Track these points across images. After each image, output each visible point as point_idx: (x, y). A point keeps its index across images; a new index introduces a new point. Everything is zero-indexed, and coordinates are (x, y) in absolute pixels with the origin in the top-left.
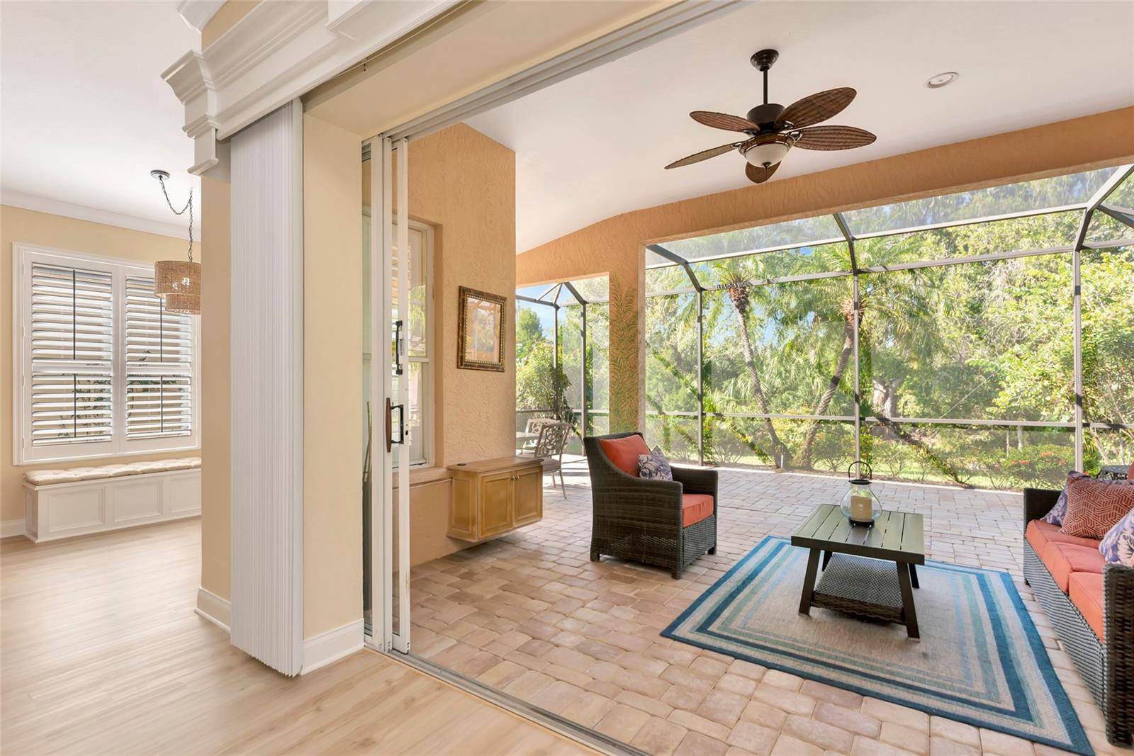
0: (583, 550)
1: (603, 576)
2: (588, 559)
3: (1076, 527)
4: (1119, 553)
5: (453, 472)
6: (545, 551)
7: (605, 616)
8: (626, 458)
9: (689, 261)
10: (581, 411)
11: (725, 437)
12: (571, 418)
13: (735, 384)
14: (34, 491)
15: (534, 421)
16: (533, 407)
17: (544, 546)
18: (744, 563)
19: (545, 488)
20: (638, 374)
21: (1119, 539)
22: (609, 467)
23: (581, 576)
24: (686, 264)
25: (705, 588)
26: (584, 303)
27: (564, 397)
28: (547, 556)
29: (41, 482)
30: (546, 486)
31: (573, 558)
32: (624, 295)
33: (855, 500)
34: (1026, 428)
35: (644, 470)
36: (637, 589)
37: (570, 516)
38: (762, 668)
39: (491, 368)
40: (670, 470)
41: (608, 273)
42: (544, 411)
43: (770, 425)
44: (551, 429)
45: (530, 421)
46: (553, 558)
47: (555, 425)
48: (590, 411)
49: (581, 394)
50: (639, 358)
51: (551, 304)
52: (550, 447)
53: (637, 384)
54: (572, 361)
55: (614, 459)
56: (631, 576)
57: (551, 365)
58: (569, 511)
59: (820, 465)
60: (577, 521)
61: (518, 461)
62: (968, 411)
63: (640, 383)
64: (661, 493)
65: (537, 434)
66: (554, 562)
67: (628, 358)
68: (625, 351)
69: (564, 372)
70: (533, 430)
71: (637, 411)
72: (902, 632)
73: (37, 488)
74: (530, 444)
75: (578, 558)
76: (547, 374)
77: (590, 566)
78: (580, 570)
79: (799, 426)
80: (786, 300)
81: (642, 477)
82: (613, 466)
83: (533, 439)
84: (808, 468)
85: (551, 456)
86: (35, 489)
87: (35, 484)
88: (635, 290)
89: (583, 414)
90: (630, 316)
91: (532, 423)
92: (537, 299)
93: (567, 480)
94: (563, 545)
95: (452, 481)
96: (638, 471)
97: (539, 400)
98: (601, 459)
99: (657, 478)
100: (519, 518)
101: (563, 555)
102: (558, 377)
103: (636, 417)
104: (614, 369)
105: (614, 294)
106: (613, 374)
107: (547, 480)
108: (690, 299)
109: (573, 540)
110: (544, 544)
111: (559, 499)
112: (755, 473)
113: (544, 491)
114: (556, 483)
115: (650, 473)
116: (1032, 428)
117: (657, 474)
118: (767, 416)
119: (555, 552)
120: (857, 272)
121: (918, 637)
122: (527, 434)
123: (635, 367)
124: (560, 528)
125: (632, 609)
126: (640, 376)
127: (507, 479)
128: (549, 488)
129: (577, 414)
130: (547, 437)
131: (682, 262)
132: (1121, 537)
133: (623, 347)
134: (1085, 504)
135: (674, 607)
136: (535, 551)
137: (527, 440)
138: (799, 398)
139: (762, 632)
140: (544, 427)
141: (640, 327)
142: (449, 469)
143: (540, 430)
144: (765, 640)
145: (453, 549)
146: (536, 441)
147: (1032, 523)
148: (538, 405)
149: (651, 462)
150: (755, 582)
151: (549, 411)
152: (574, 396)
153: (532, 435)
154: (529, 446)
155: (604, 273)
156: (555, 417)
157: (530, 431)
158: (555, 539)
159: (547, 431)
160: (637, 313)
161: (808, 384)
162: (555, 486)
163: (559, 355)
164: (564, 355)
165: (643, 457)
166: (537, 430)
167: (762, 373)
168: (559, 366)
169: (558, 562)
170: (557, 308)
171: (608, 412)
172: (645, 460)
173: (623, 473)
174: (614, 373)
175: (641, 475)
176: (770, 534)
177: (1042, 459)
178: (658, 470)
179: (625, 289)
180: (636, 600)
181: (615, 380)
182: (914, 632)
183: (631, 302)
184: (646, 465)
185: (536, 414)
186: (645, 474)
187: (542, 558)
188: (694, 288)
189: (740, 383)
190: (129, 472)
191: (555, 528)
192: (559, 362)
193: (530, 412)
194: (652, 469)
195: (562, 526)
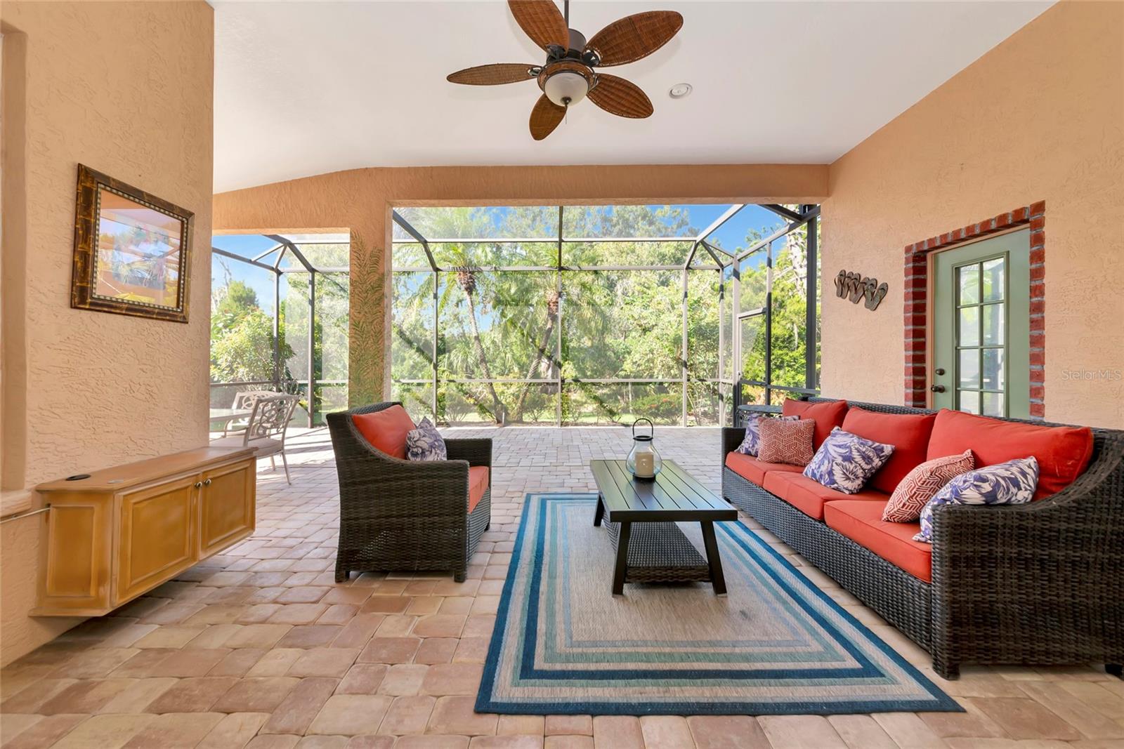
0: (321, 565)
1: (358, 608)
2: (332, 582)
3: (770, 456)
4: (835, 478)
5: (49, 496)
6: (258, 583)
7: (376, 703)
8: (391, 437)
9: (428, 240)
10: (309, 382)
11: (454, 400)
12: (294, 388)
13: (449, 358)
15: (246, 394)
16: (246, 380)
17: (256, 573)
18: (523, 534)
19: (261, 473)
20: (384, 340)
21: (832, 466)
22: (367, 452)
23: (323, 620)
24: (425, 243)
25: (499, 586)
26: (313, 271)
27: (287, 368)
28: (261, 592)
30: (262, 470)
31: (307, 585)
32: (368, 255)
33: (638, 457)
34: (633, 384)
35: (415, 450)
36: (412, 617)
37: (298, 510)
38: (629, 720)
39: (159, 314)
40: (443, 444)
41: (349, 229)
42: (260, 383)
43: (492, 388)
44: (270, 404)
45: (239, 395)
46: (272, 594)
47: (276, 398)
48: (318, 382)
49: (307, 366)
50: (386, 323)
51: (272, 269)
52: (269, 425)
53: (382, 350)
54: (296, 330)
55: (373, 439)
56: (399, 595)
57: (270, 334)
58: (296, 503)
59: (527, 417)
60: (309, 516)
61: (213, 455)
62: (602, 375)
63: (386, 349)
64: (441, 477)
65: (250, 410)
66: (275, 602)
67: (372, 322)
68: (368, 315)
69: (287, 342)
70: (244, 405)
71: (382, 379)
72: (708, 589)
74: (239, 422)
75: (315, 583)
76: (265, 343)
77: (336, 595)
78: (321, 606)
79: (508, 389)
80: (506, 286)
81: (412, 459)
82: (373, 449)
83: (243, 416)
84: (520, 421)
85: (269, 436)
88: (382, 251)
89: (309, 385)
90: (375, 277)
91: (241, 398)
92: (253, 260)
93: (292, 459)
94: (289, 562)
95: (48, 513)
96: (405, 451)
97: (254, 372)
98: (355, 441)
99: (431, 458)
100: (211, 543)
101: (289, 582)
102: (280, 347)
103: (381, 384)
104: (355, 333)
105: (355, 252)
106: (354, 340)
107: (262, 464)
108: (426, 277)
109: (305, 550)
110: (256, 569)
111: (281, 486)
112: (483, 430)
113: (258, 477)
114: (277, 464)
115: (423, 452)
116: (638, 384)
117: (431, 452)
118: (490, 381)
119: (274, 579)
120: (561, 269)
121: (725, 592)
122: (234, 410)
123: (381, 332)
124: (282, 533)
125: (415, 666)
126: (386, 342)
127: (187, 488)
128: (266, 472)
129: (301, 385)
130: (264, 414)
131: (422, 240)
132: (834, 464)
133: (366, 310)
134: (775, 437)
135: (474, 636)
136: (242, 586)
137: (235, 418)
138: (497, 367)
139: (595, 644)
140: (259, 401)
141: (386, 290)
142: (40, 491)
143: (254, 403)
144: (603, 658)
145: (45, 636)
146: (247, 419)
147: (730, 454)
148: (253, 377)
149: (424, 439)
150: (546, 560)
151: (267, 383)
152: (299, 367)
153: (241, 412)
154: (238, 424)
155: (344, 229)
156: (275, 389)
157: (239, 407)
158: (275, 555)
159: (265, 406)
160: (383, 274)
161: (502, 358)
162: (274, 469)
163: (280, 323)
164: (286, 324)
165: (415, 434)
166: (249, 405)
167: (470, 349)
168: (281, 336)
169: (283, 600)
170: (279, 273)
171: (347, 381)
172: (417, 436)
173: (387, 457)
174: (356, 338)
175: (409, 455)
176: (528, 490)
177: (662, 403)
178: (432, 446)
179: (370, 248)
180: (416, 641)
181: (356, 346)
182: (720, 588)
183: (377, 263)
184: (419, 443)
185: (249, 386)
186: (415, 455)
187: (250, 599)
188: (431, 268)
189: (452, 356)
191: (277, 533)
192: (281, 331)
193: (241, 385)
194: (426, 446)
195: (288, 527)
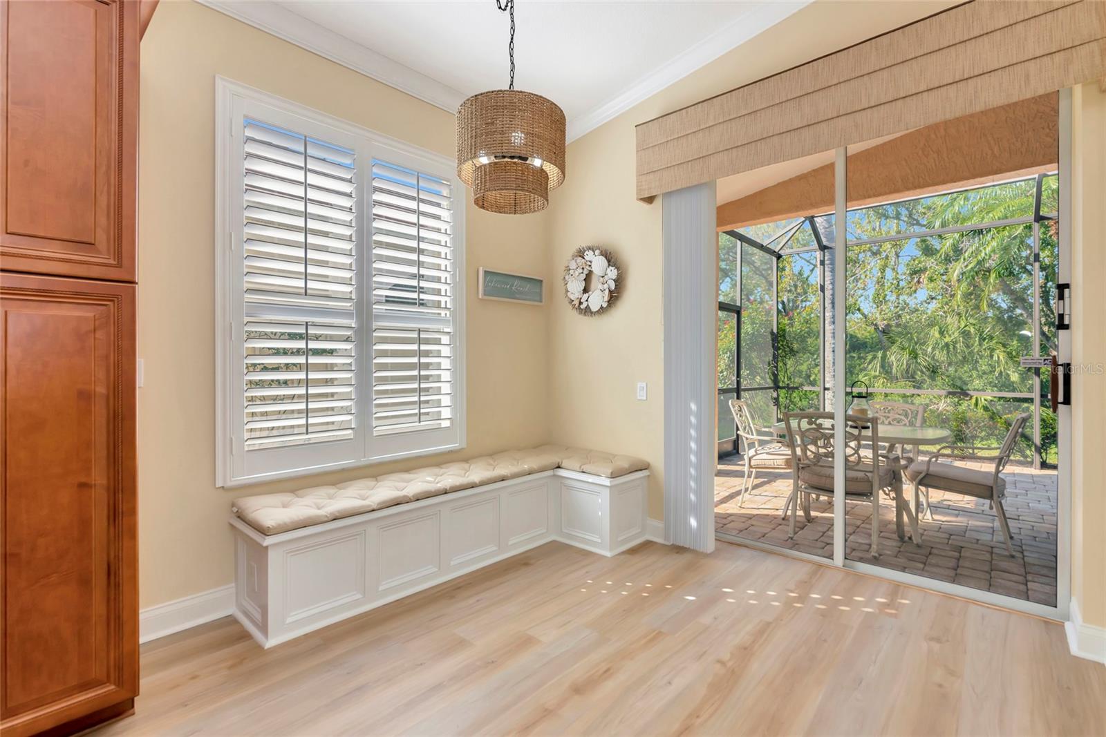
14: (261, 546)
26: (824, 248)
29: (275, 528)
73: (268, 541)
86: (265, 544)
87: (264, 531)
170: (779, 257)
190: (395, 499)
